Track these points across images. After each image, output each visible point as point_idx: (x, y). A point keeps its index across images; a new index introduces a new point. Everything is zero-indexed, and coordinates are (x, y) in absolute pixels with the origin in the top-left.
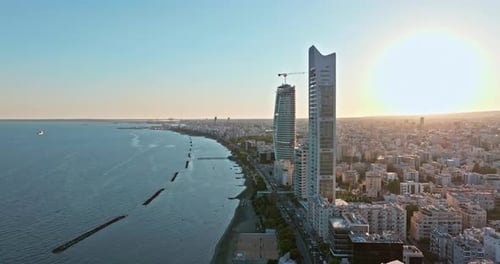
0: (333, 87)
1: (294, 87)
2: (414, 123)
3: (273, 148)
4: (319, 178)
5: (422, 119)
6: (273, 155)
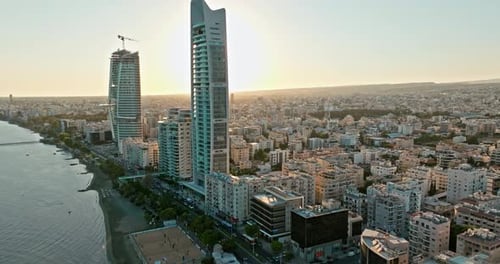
0: (223, 48)
1: (137, 53)
4: (213, 152)
6: (108, 134)
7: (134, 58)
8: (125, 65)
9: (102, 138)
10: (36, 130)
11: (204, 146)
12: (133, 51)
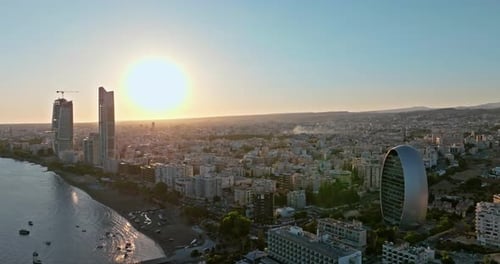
2: (147, 127)
7: (69, 105)
8: (63, 108)
11: (104, 148)
12: (68, 100)
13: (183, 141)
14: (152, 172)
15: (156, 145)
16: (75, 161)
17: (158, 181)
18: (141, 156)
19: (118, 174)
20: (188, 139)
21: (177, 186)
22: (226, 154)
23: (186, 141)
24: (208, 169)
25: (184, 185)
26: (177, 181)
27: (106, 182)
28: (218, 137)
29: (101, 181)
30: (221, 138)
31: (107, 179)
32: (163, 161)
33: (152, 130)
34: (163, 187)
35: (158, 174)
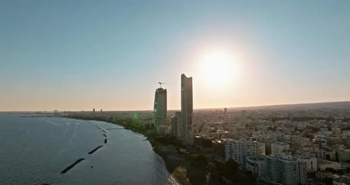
1: (166, 90)
2: (221, 111)
3: (153, 121)
5: (226, 109)
6: (153, 125)
7: (165, 92)
8: (161, 94)
9: (150, 127)
10: (121, 125)
11: (184, 124)
12: (164, 89)
13: (249, 121)
14: (222, 146)
15: (227, 124)
16: (166, 133)
17: (228, 157)
18: (215, 131)
19: (193, 146)
20: (253, 119)
21: (248, 165)
22: (293, 133)
23: (252, 122)
24: (281, 148)
25: (257, 165)
26: (248, 158)
27: (182, 153)
28: (279, 119)
29: (179, 152)
30: (283, 119)
31: (184, 150)
32: (233, 137)
33: (224, 113)
34: (233, 165)
35: (227, 150)
